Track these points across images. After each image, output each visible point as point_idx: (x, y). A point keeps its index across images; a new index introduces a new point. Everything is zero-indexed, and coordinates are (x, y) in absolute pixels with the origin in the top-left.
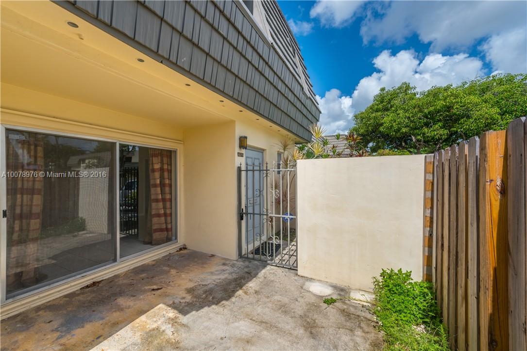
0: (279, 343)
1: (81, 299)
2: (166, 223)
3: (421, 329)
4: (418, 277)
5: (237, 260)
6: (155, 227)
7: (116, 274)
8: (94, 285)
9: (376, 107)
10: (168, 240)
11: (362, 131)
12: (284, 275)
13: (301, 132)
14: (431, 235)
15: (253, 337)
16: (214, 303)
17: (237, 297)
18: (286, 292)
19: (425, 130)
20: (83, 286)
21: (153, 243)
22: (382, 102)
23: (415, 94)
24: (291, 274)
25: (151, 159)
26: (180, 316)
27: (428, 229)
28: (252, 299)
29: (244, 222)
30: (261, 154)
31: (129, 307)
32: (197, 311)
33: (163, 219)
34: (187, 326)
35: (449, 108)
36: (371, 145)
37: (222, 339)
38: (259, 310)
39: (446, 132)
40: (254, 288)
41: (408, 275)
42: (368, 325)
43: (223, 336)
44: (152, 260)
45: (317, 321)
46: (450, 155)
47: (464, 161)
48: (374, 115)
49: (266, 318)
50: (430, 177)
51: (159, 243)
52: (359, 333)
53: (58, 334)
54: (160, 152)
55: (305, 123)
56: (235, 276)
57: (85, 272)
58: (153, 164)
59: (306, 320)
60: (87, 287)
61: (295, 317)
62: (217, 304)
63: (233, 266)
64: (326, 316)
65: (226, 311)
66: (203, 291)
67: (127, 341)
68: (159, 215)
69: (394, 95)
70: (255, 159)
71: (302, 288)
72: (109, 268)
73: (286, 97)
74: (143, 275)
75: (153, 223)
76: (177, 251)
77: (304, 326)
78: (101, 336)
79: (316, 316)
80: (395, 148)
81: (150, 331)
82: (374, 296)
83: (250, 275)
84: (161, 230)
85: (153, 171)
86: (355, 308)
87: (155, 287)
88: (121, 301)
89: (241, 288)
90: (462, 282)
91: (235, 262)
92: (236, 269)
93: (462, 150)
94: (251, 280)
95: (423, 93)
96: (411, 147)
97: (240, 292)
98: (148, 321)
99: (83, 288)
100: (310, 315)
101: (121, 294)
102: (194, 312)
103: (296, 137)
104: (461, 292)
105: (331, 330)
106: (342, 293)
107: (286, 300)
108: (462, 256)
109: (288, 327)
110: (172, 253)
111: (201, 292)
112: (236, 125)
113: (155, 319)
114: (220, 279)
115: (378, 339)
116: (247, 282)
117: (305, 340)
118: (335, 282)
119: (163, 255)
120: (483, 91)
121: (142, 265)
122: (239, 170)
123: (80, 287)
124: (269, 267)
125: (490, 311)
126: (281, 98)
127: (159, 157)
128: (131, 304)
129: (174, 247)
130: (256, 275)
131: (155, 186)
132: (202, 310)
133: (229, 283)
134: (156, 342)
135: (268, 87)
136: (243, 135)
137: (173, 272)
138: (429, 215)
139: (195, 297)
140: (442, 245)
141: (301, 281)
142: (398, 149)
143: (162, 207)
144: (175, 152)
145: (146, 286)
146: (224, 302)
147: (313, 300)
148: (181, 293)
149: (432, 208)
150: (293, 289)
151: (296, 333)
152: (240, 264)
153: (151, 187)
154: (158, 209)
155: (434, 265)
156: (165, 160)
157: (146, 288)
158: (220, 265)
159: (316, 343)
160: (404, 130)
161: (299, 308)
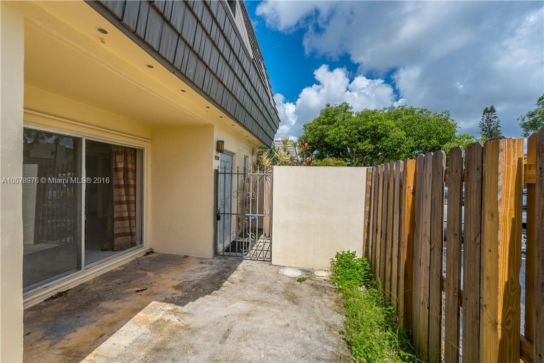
0: (272, 312)
1: (52, 309)
2: (130, 227)
3: (363, 288)
4: (359, 255)
5: (213, 258)
6: (116, 231)
7: (82, 282)
8: (61, 296)
9: (322, 120)
10: (133, 244)
11: (310, 140)
12: (260, 266)
13: (265, 138)
14: (369, 224)
15: (250, 311)
16: (206, 294)
17: (225, 287)
18: (266, 278)
19: (359, 144)
20: (47, 298)
21: (115, 249)
22: (327, 116)
23: (351, 113)
24: (266, 264)
25: (114, 156)
26: (179, 307)
27: (367, 220)
28: (240, 286)
29: (220, 223)
30: (231, 157)
31: (119, 309)
32: (193, 301)
33: (127, 222)
34: (190, 314)
35: (375, 128)
36: (315, 152)
37: (225, 316)
38: (249, 293)
39: (373, 147)
40: (238, 279)
41: (354, 254)
42: (331, 291)
43: (226, 314)
44: (119, 266)
45: (295, 294)
46: (384, 169)
47: (393, 175)
48: (320, 127)
49: (256, 298)
50: (370, 183)
51: (123, 248)
52: (326, 296)
53: (49, 342)
54: (123, 149)
55: (268, 130)
56: (216, 271)
57: (46, 283)
58: (116, 162)
59: (288, 295)
60: (52, 298)
61: (279, 294)
62: (209, 294)
63: (211, 263)
64: (301, 290)
65: (220, 298)
66: (191, 286)
67: (135, 333)
68: (122, 219)
69: (337, 111)
70: (227, 162)
71: (278, 273)
72: (74, 277)
73: (257, 107)
74: (117, 280)
75: (115, 227)
76: (144, 255)
77: (287, 298)
78: (104, 334)
79: (294, 291)
80: (334, 156)
81: (155, 322)
82: (331, 273)
83: (230, 269)
84: (125, 234)
85: (117, 170)
86: (320, 282)
87: (137, 289)
88: (105, 304)
89: (226, 279)
90: (389, 250)
91: (211, 260)
92: (215, 266)
93: (392, 167)
94: (233, 273)
95: (358, 114)
96: (346, 157)
97: (226, 283)
98: (148, 316)
99: (48, 299)
100: (290, 291)
101: (101, 299)
102: (191, 303)
103: (260, 143)
104: (388, 257)
105: (307, 298)
106: (309, 274)
107: (268, 284)
108: (390, 234)
109: (276, 301)
110: (140, 258)
111: (189, 287)
112: (215, 129)
113: (154, 314)
114: (203, 275)
115: (339, 298)
116: (230, 275)
117: (291, 307)
118: (302, 266)
119: (130, 261)
120: (396, 118)
121: (110, 271)
122: (217, 173)
123: (44, 299)
124: (244, 261)
125: (406, 259)
126: (254, 108)
127: (123, 155)
128: (120, 305)
129: (141, 251)
130: (235, 269)
131: (119, 186)
132: (197, 300)
133: (214, 277)
134: (166, 329)
135: (246, 97)
136: (220, 139)
137: (150, 274)
138: (368, 210)
139: (186, 291)
140: (377, 230)
141: (276, 269)
142: (336, 158)
143: (126, 210)
144: (142, 151)
145: (127, 289)
146: (215, 292)
147: (289, 281)
148: (169, 290)
149: (370, 205)
150: (271, 275)
151: (282, 304)
152: (217, 261)
153: (114, 187)
154: (121, 212)
155: (370, 245)
156: (129, 159)
157: (128, 291)
158: (197, 264)
159: (299, 307)
160: (345, 143)
161: (280, 287)
